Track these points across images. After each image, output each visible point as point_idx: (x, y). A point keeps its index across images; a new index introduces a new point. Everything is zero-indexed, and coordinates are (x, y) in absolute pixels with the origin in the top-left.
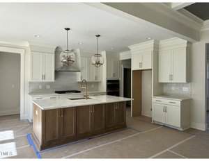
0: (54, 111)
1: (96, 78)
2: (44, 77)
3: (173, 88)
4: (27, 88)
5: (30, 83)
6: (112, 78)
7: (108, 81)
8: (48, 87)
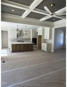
0: (14, 45)
1: (29, 37)
2: (14, 37)
3: (48, 41)
4: (10, 40)
5: (11, 39)
6: (34, 37)
7: (33, 38)
8: (15, 40)
